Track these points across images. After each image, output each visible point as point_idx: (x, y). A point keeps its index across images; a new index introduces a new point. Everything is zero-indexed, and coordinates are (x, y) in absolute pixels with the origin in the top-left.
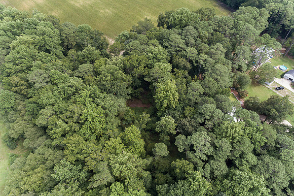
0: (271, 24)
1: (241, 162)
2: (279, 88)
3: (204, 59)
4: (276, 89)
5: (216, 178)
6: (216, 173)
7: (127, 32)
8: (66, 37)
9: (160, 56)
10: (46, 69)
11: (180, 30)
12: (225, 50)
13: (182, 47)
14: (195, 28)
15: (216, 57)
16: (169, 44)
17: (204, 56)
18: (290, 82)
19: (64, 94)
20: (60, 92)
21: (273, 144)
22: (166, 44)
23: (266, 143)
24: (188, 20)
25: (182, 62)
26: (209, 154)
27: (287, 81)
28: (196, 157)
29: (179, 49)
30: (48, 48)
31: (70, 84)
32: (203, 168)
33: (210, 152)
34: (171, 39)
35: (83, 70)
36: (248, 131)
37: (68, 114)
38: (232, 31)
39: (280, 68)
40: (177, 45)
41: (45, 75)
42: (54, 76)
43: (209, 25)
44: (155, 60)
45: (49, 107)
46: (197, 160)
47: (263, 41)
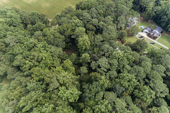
0: (135, 5)
1: (123, 70)
2: (141, 37)
3: (102, 24)
4: (140, 38)
5: (112, 79)
6: (112, 76)
7: (59, 14)
8: (25, 19)
9: (78, 24)
10: (16, 36)
11: (88, 11)
12: (112, 19)
13: (90, 19)
14: (96, 9)
15: (108, 23)
16: (83, 18)
17: (102, 23)
18: (146, 34)
19: (28, 47)
20: (25, 47)
21: (138, 60)
22: (81, 18)
23: (135, 60)
24: (92, 5)
25: (91, 26)
26: (108, 68)
27: (145, 33)
28: (101, 70)
29: (88, 20)
30: (15, 25)
31: (30, 42)
32: (106, 75)
33: (108, 67)
34: (84, 15)
35: (37, 35)
36: (125, 55)
37: (31, 57)
38: (115, 9)
39: (141, 27)
40: (87, 18)
41: (15, 39)
42: (21, 39)
43: (103, 7)
44: (76, 27)
45: (20, 55)
46: (102, 71)
47: (131, 13)
